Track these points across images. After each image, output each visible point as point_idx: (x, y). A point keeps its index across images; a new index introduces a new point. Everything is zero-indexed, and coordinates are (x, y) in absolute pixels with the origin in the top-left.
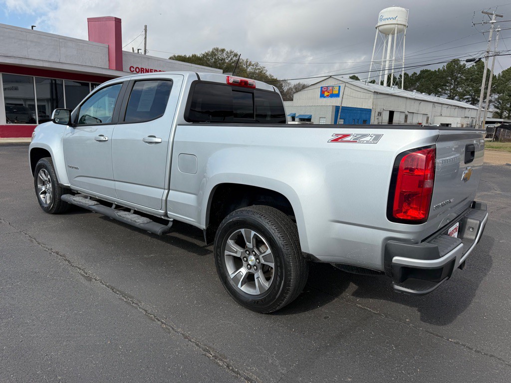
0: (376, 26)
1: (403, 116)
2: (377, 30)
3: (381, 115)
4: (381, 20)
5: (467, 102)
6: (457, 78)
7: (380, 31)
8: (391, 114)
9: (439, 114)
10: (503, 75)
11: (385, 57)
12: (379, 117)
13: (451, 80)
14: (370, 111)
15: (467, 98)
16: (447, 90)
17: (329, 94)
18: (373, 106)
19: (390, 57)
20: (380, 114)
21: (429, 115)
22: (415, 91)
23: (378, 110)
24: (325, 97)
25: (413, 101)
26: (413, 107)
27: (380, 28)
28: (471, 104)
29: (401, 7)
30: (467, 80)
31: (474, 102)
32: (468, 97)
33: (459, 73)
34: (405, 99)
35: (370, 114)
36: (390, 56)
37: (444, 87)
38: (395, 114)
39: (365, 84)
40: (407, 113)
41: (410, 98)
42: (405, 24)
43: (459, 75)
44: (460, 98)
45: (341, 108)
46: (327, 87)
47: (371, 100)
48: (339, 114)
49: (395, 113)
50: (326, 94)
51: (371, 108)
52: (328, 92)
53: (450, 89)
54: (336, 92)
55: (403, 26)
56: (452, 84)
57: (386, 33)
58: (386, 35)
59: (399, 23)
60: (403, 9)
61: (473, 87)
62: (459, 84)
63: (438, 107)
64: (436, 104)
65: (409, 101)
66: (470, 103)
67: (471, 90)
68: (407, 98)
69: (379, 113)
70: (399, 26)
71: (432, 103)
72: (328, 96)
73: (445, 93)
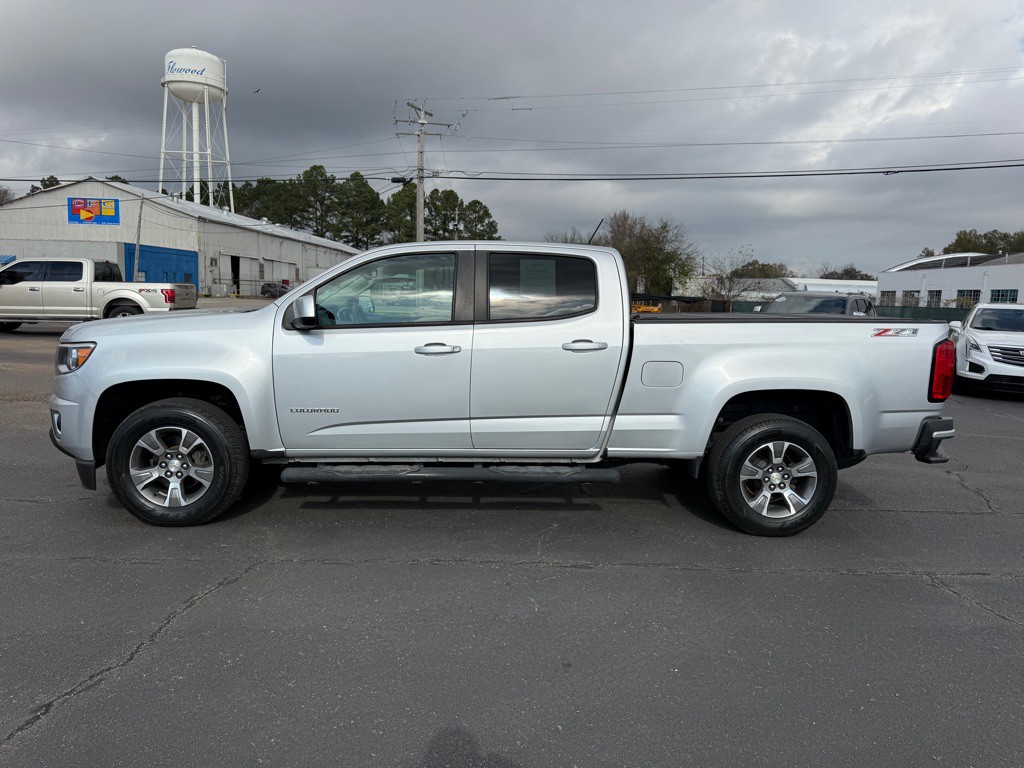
0: (162, 81)
1: (256, 268)
2: (166, 90)
3: (216, 264)
4: (172, 70)
5: (345, 242)
6: (324, 198)
7: (170, 91)
8: (235, 261)
9: (314, 264)
10: (395, 201)
11: (190, 147)
12: (214, 268)
13: (316, 203)
14: (194, 255)
15: (346, 237)
16: (311, 219)
17: (90, 215)
18: (199, 246)
19: (201, 149)
20: (214, 262)
21: (299, 266)
22: (266, 219)
23: (210, 255)
24: (81, 222)
25: (269, 239)
26: (271, 250)
27: (172, 86)
28: (352, 246)
29: (209, 52)
30: (340, 204)
31: (357, 243)
32: (347, 234)
33: (326, 192)
34: (255, 235)
35: (196, 262)
36: (200, 145)
37: (305, 214)
38: (241, 262)
39: (173, 200)
40: (262, 262)
41: (264, 233)
42: (222, 87)
43: (327, 194)
44: (335, 236)
45: (137, 247)
46: (85, 200)
47: (194, 234)
48: (136, 261)
49: (241, 260)
50: (84, 214)
51: (197, 250)
52: (89, 211)
53: (317, 219)
54: (108, 211)
55: (218, 92)
56: (317, 209)
57: (184, 99)
58: (185, 103)
59: (210, 83)
60: (215, 58)
61: (353, 218)
62: (328, 210)
63: (311, 251)
64: (307, 246)
65: (262, 237)
66: (351, 244)
67: (349, 222)
68: (258, 232)
69: (212, 259)
70: (212, 90)
71: (301, 244)
72: (89, 219)
73: (309, 226)
